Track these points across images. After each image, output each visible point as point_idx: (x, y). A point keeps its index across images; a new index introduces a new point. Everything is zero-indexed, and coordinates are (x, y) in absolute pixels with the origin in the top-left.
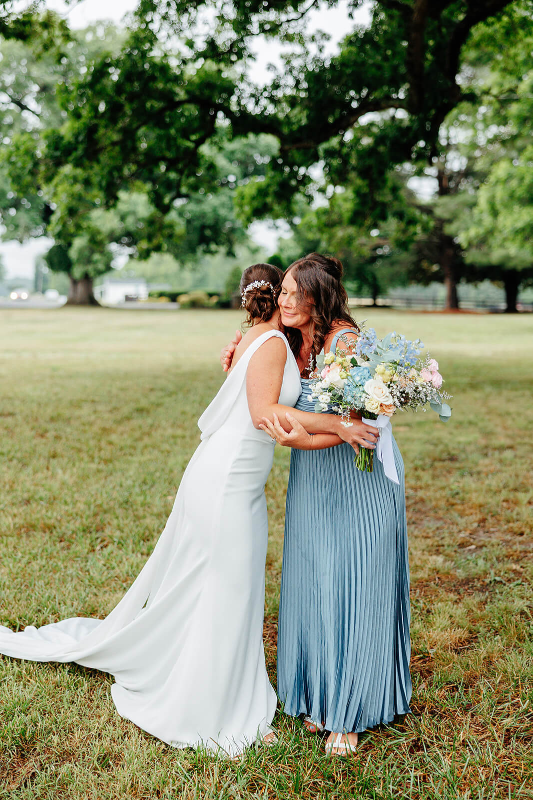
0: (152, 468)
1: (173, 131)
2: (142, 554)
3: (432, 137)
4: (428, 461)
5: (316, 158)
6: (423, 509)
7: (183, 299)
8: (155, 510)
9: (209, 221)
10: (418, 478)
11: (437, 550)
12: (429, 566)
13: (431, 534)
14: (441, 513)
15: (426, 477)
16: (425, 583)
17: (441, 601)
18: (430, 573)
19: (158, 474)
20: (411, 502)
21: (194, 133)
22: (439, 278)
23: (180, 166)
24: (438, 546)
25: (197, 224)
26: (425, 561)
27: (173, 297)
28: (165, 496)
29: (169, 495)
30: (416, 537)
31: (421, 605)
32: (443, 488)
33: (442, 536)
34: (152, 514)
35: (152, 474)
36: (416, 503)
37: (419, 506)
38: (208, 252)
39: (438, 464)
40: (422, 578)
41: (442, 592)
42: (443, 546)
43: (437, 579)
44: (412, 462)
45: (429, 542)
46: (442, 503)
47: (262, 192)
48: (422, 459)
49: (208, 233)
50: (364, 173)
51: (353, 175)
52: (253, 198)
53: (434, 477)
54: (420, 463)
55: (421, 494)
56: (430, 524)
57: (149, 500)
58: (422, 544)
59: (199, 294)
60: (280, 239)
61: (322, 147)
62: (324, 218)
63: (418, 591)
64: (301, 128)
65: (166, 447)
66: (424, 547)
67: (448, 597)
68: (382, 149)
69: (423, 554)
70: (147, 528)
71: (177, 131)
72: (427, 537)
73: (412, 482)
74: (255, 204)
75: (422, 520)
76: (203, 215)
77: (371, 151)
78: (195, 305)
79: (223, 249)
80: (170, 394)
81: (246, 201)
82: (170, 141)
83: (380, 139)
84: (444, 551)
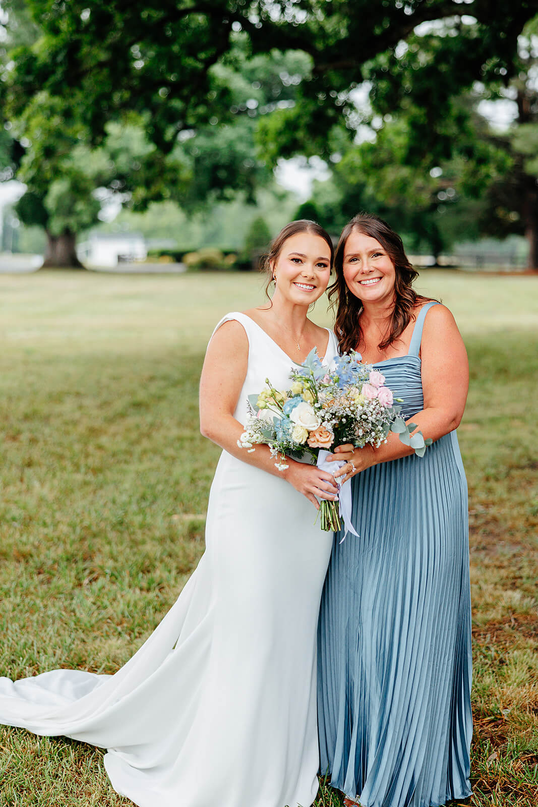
0: (153, 480)
1: (176, 48)
2: (141, 589)
3: (508, 50)
4: (503, 469)
5: (359, 80)
6: (497, 531)
7: (191, 259)
8: (158, 534)
9: (224, 159)
10: (490, 491)
11: (514, 584)
12: (503, 603)
13: (506, 563)
14: (518, 536)
15: (500, 489)
16: (497, 626)
17: (518, 648)
18: (504, 613)
19: (160, 487)
20: (481, 521)
21: (203, 48)
22: (518, 230)
23: (185, 92)
24: (515, 578)
25: (207, 163)
26: (499, 598)
27: (178, 257)
28: (170, 515)
29: (175, 514)
30: (487, 567)
31: (492, 653)
32: (521, 504)
33: (520, 565)
34: (153, 539)
35: (152, 487)
36: (487, 523)
37: (491, 527)
38: (222, 198)
39: (515, 473)
40: (494, 620)
41: (518, 636)
42: (521, 578)
43: (513, 621)
44: (483, 470)
45: (503, 573)
46: (521, 524)
47: (291, 125)
48: (495, 466)
49: (222, 174)
50: (420, 98)
51: (406, 103)
52: (280, 133)
53: (510, 489)
54: (492, 471)
55: (493, 511)
56: (505, 550)
57: (149, 520)
58: (494, 575)
59: (211, 252)
60: (315, 181)
61: (367, 67)
62: (370, 158)
63: (489, 636)
64: (341, 43)
65: (170, 452)
66: (497, 579)
67: (527, 643)
68: (444, 68)
69: (496, 589)
70: (147, 556)
71: (182, 47)
72: (500, 567)
73: (483, 496)
74: (284, 140)
75: (494, 545)
76: (214, 152)
77: (430, 71)
78: (206, 266)
79: (241, 195)
80: (175, 384)
81: (271, 136)
82: (173, 62)
83: (441, 56)
84: (522, 584)
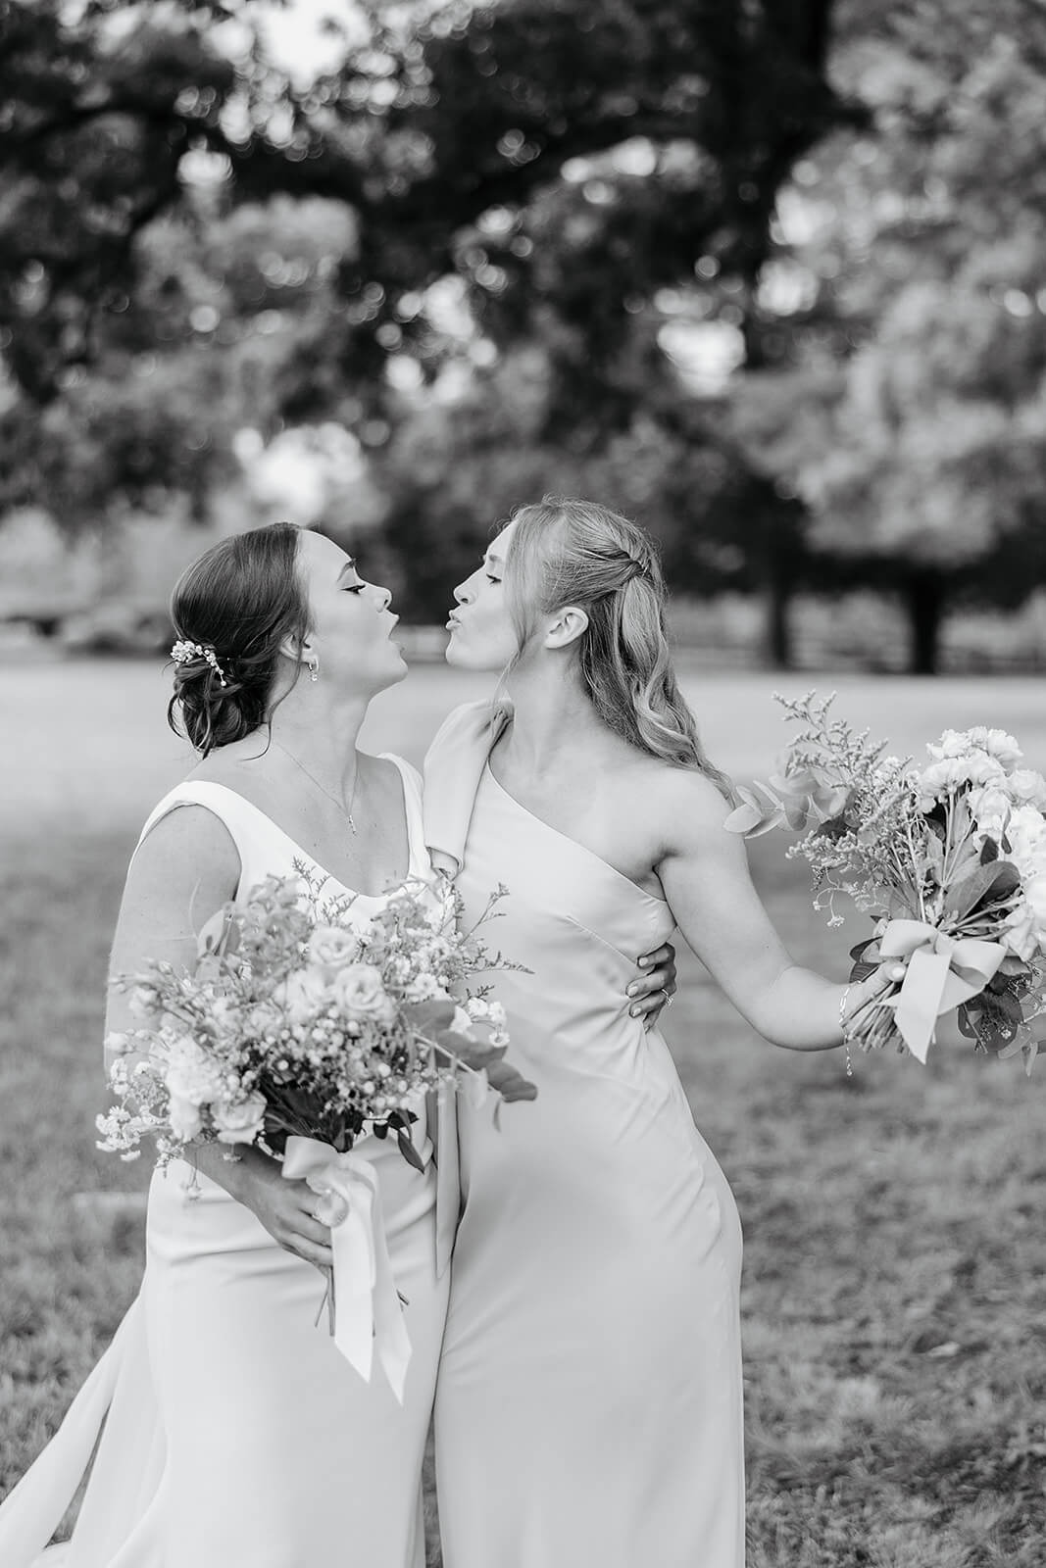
0: (25, 1110)
1: (69, 189)
2: (16, 1377)
3: (761, 212)
4: (786, 1090)
5: (447, 266)
6: (795, 1232)
7: (75, 632)
8: (45, 1239)
9: (146, 426)
10: (766, 1142)
11: (854, 1360)
12: (842, 1411)
13: (828, 1311)
14: (846, 1246)
15: (788, 1136)
16: (834, 1464)
17: (890, 1520)
18: (848, 1432)
19: (44, 1130)
20: (756, 1211)
21: (128, 190)
23: (90, 277)
24: (855, 1346)
25: (114, 434)
26: (829, 1398)
27: (47, 627)
28: (67, 1195)
29: (81, 1190)
30: (791, 1320)
31: (835, 1534)
32: (840, 1171)
33: (862, 1314)
34: (36, 1253)
35: (25, 1129)
36: (771, 1214)
37: (780, 1224)
38: (137, 505)
39: (818, 1101)
40: (825, 1450)
41: (894, 1500)
42: (867, 1345)
43: (868, 1451)
44: (744, 1090)
45: (829, 1334)
46: (845, 1217)
47: (306, 357)
48: (769, 1083)
49: (143, 460)
50: (575, 309)
51: (543, 316)
52: (282, 372)
53: (812, 1138)
54: (762, 1096)
55: (782, 1187)
56: (822, 1284)
57: (23, 1207)
58: (809, 1341)
59: (116, 618)
60: (330, 484)
61: (465, 240)
62: (467, 430)
63: (822, 1490)
64: (420, 188)
65: (60, 1048)
66: (817, 1351)
67: (909, 1509)
68: (622, 248)
69: (818, 1375)
70: (24, 1296)
71: (83, 185)
72: (818, 1321)
73: (752, 1155)
74: (293, 385)
75: (795, 1265)
76: (126, 416)
77: (596, 254)
78: (104, 647)
79: (178, 504)
80: (61, 895)
81: (264, 376)
82: (63, 215)
83: (618, 222)
84: (875, 1361)
